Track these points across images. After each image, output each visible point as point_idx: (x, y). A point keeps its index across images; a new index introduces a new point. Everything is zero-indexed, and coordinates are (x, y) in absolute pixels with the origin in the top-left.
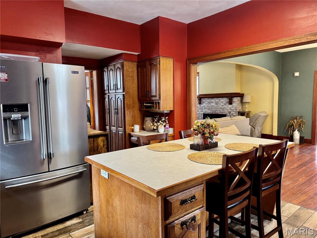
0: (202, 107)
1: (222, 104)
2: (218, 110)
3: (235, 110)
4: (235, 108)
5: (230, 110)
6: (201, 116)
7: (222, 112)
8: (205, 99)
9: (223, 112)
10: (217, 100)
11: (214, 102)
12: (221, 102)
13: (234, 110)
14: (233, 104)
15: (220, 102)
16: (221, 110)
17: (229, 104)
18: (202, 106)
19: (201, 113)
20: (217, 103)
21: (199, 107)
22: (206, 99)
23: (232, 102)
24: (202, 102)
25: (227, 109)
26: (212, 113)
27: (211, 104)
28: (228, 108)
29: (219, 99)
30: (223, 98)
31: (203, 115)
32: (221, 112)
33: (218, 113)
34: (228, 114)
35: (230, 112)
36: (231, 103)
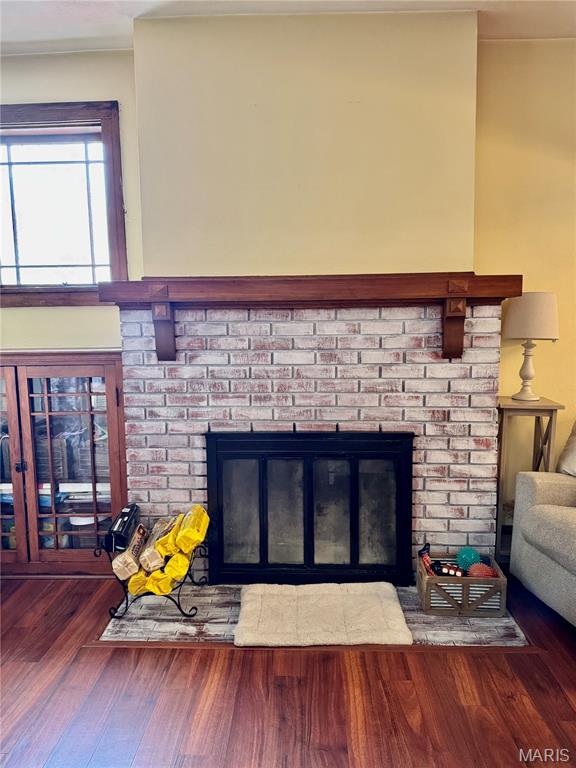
0: (192, 380)
1: (373, 357)
2: (345, 399)
3: (489, 401)
4: (481, 386)
5: (444, 402)
6: (184, 453)
7: (373, 413)
8: (217, 315)
9: (384, 411)
10: (331, 325)
11: (305, 337)
12: (369, 338)
13: (476, 400)
14: (470, 356)
15: (358, 342)
16: (372, 400)
17: (436, 355)
18: (187, 372)
19: (181, 426)
20: (328, 353)
21: (162, 385)
22: (231, 315)
23: (466, 342)
24: (182, 343)
25: (415, 394)
26: (287, 427)
27: (279, 356)
28: (425, 386)
29: (345, 314)
30: (386, 313)
31: (200, 442)
32: (368, 419)
33: (344, 427)
34: (431, 430)
35: (446, 416)
36: (451, 349)
